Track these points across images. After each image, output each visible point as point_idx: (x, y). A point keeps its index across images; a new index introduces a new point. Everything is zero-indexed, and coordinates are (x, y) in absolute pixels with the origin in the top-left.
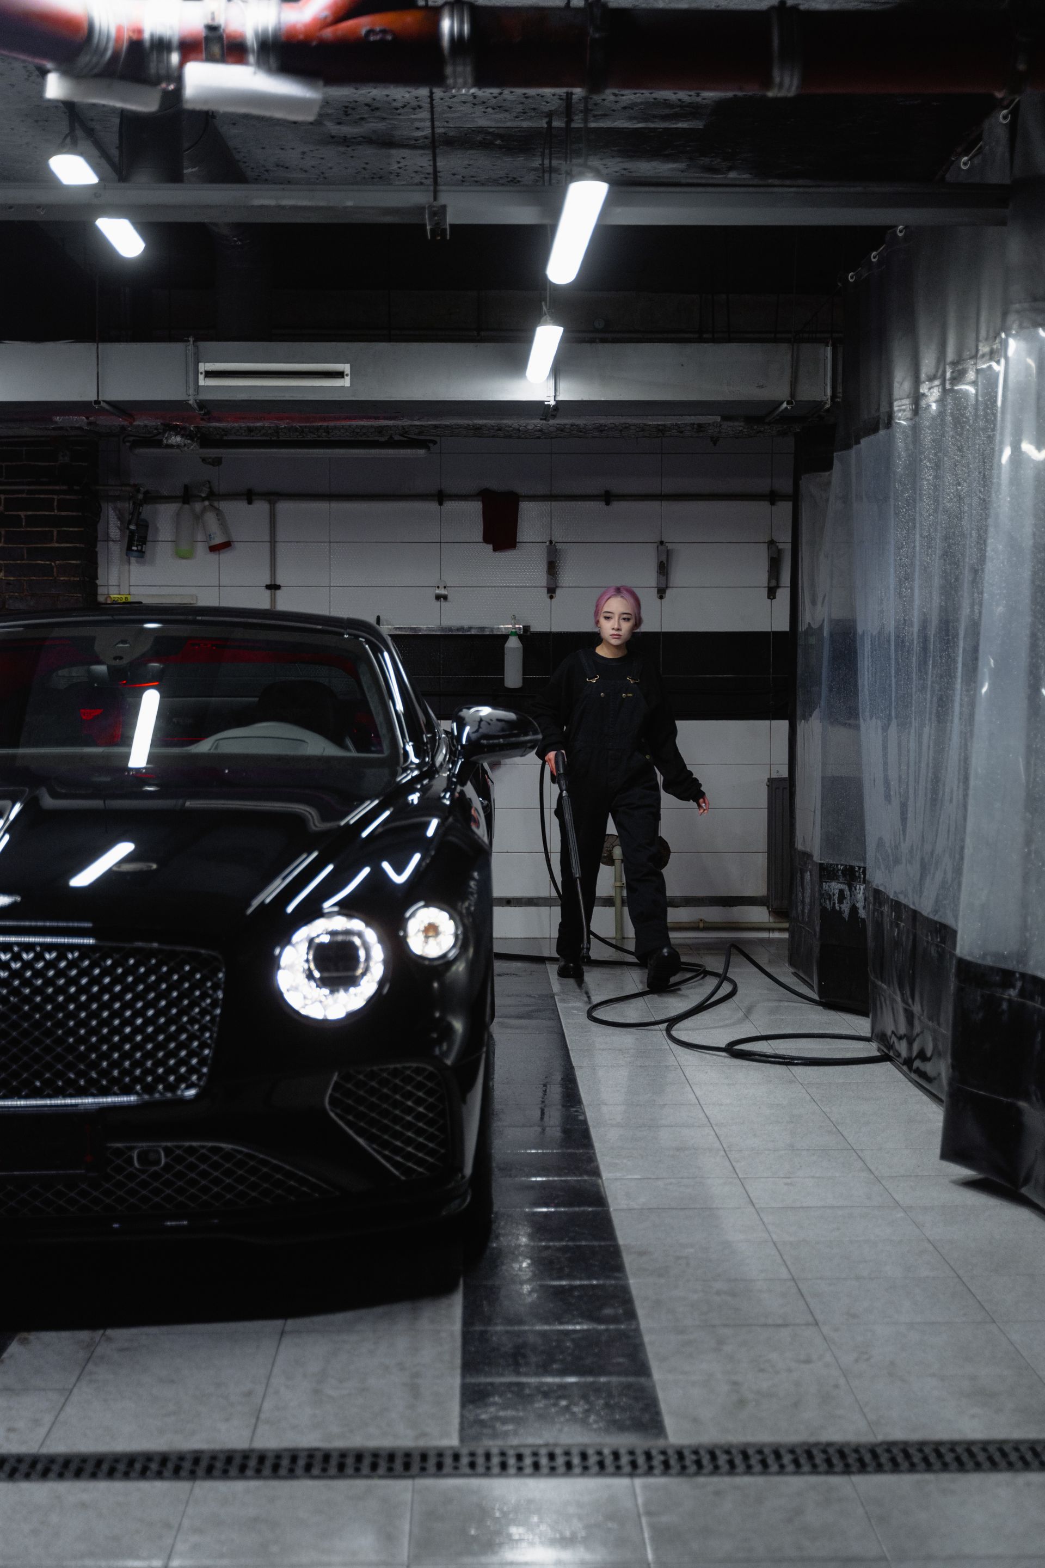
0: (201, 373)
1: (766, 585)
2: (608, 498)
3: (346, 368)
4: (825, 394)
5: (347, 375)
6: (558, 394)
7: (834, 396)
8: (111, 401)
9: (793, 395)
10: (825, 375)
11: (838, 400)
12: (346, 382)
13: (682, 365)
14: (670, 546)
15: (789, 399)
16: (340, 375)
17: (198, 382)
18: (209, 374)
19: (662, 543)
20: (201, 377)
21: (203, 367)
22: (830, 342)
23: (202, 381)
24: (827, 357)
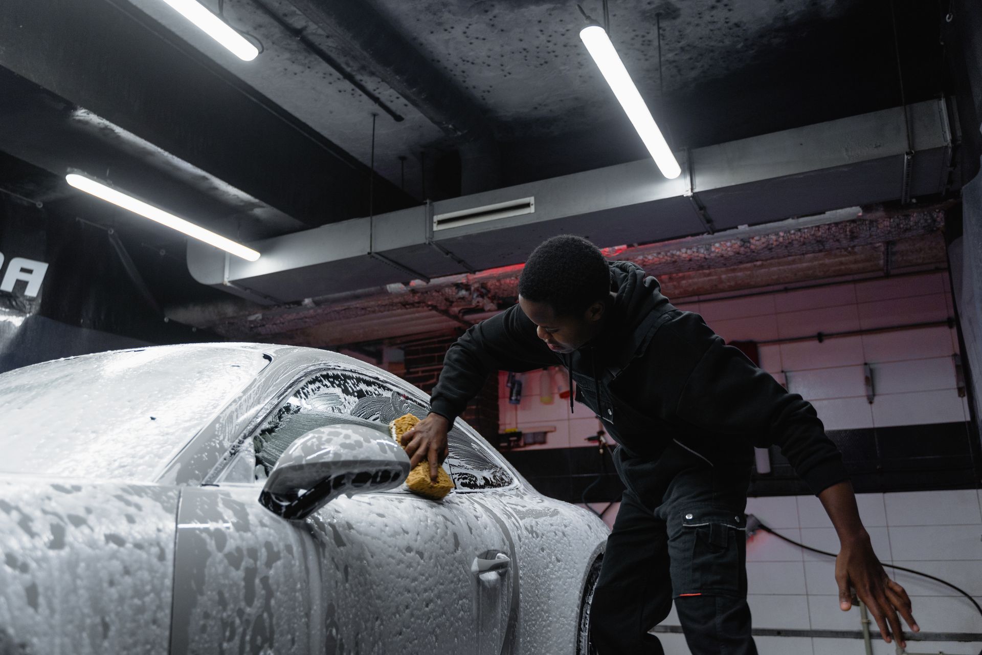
0: (435, 223)
1: (956, 387)
2: (820, 337)
3: (531, 200)
4: (945, 140)
5: (532, 205)
6: (694, 187)
7: (954, 140)
8: (381, 252)
9: (911, 145)
10: (942, 124)
11: (960, 142)
12: (532, 210)
13: (801, 144)
14: (872, 366)
15: (908, 150)
16: (527, 205)
17: (432, 229)
18: (440, 222)
19: (866, 364)
20: (435, 225)
21: (436, 218)
22: (943, 95)
23: (436, 228)
24: (942, 110)
